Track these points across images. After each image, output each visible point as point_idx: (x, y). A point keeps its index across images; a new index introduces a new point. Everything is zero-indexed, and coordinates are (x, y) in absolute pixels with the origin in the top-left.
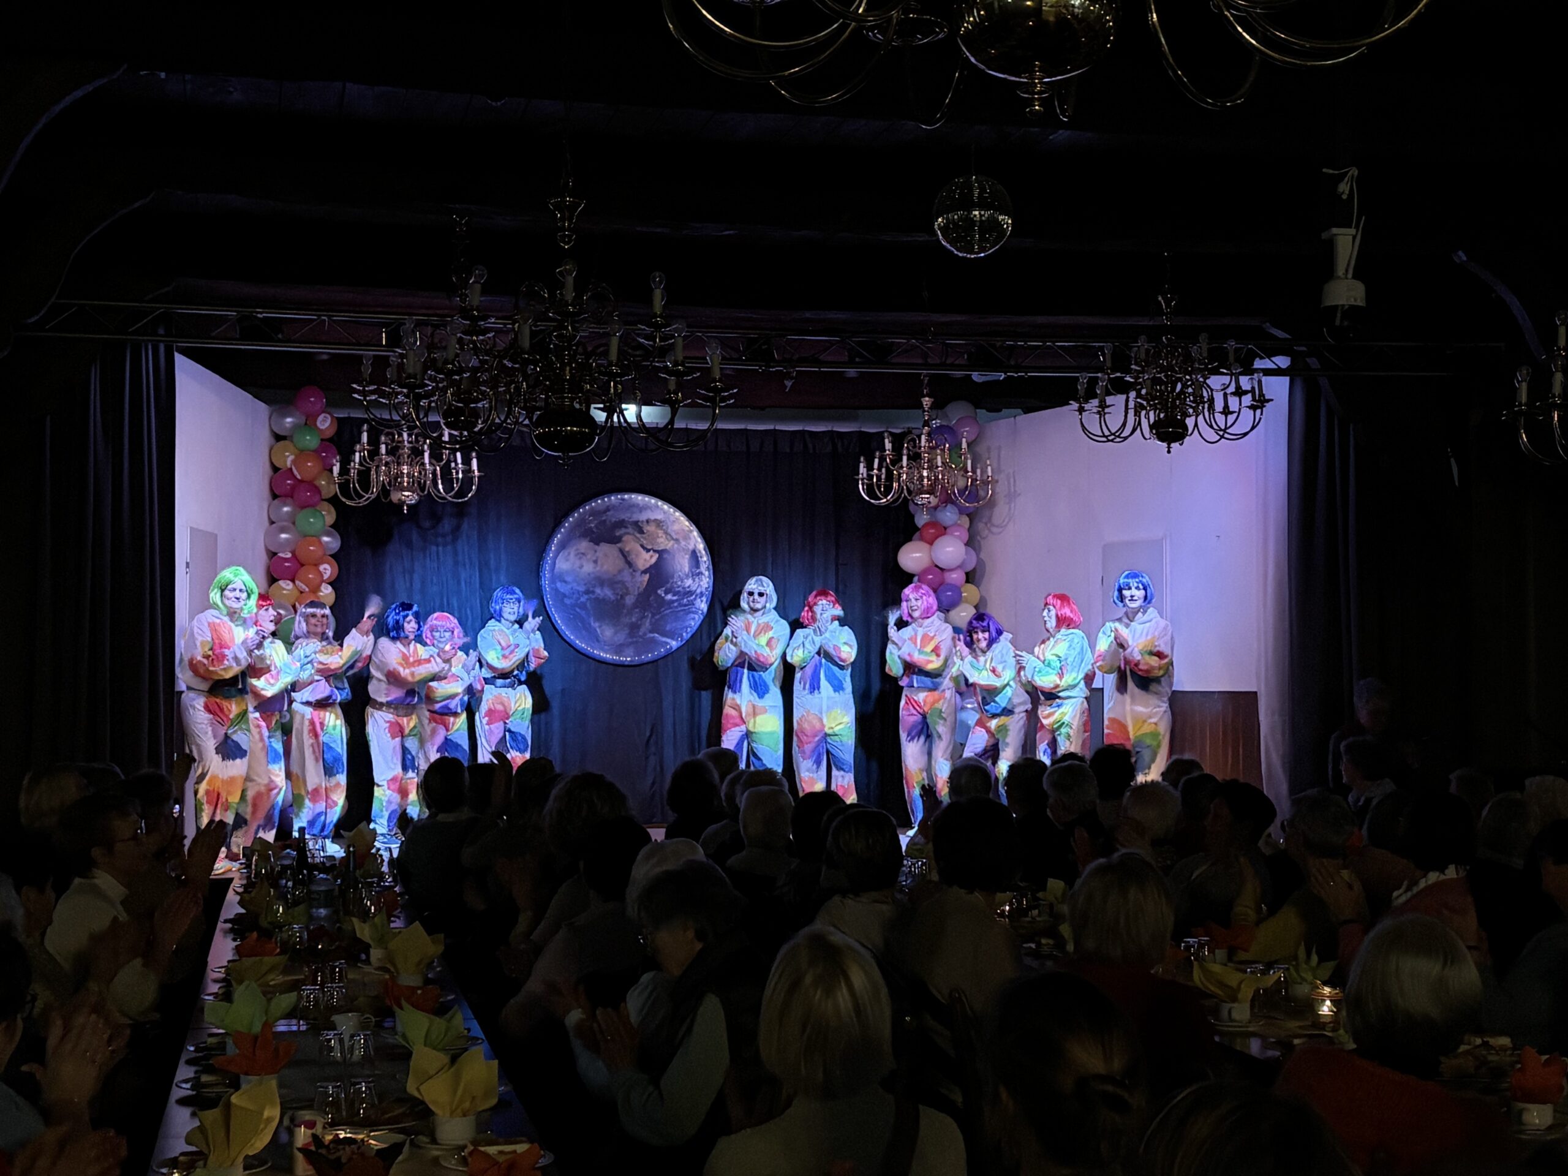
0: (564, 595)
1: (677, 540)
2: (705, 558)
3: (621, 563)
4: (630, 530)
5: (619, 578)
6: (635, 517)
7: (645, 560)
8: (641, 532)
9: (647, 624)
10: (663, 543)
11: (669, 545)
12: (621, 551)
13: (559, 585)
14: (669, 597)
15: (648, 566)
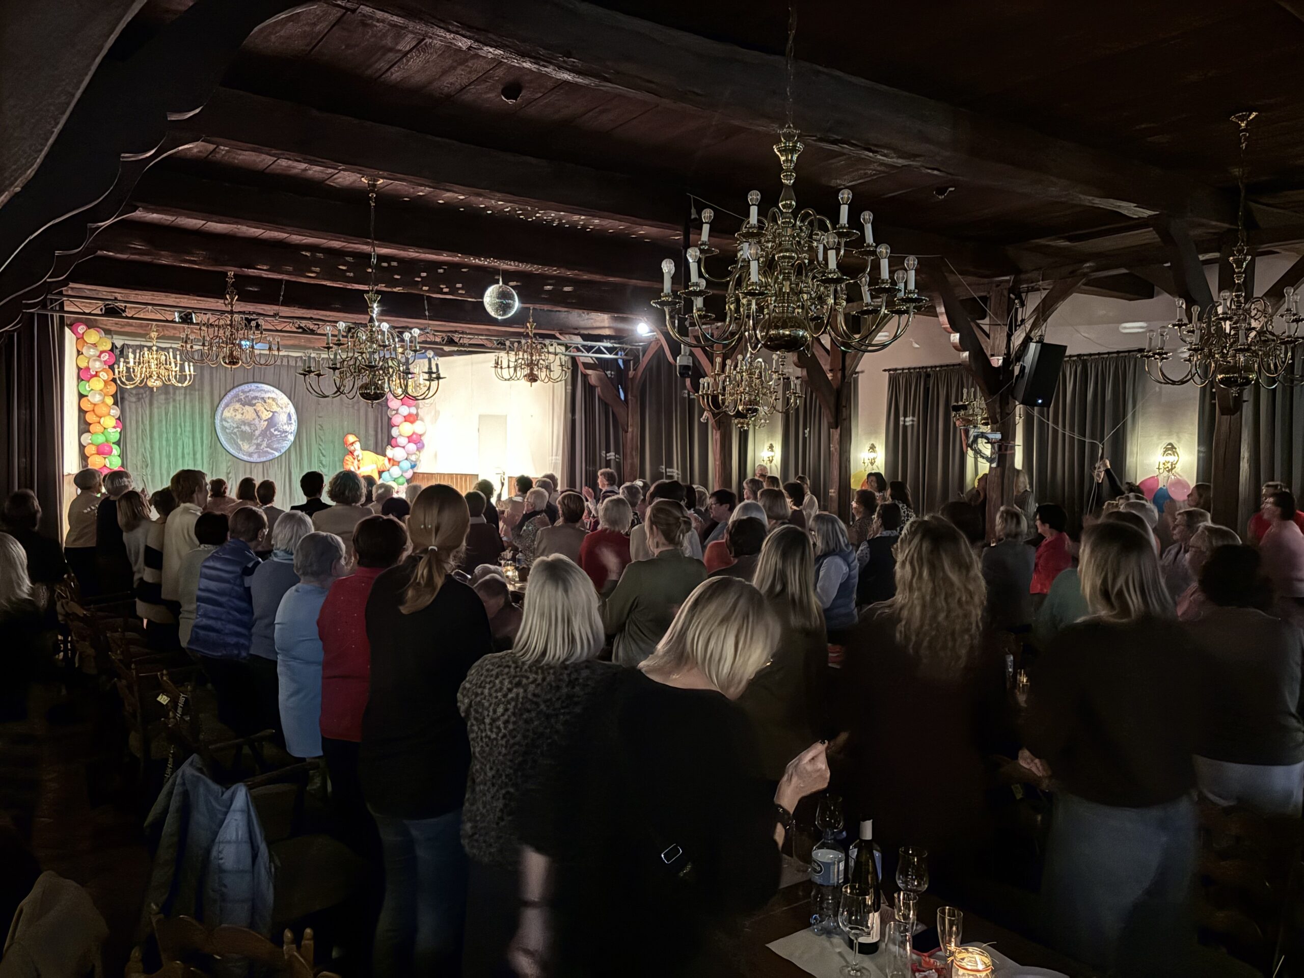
0: (226, 428)
1: (282, 408)
2: (294, 417)
3: (254, 415)
4: (260, 401)
5: (253, 422)
6: (263, 395)
7: (266, 415)
8: (265, 402)
9: (265, 444)
10: (275, 408)
11: (278, 409)
12: (255, 410)
13: (224, 423)
14: (276, 433)
15: (267, 418)
